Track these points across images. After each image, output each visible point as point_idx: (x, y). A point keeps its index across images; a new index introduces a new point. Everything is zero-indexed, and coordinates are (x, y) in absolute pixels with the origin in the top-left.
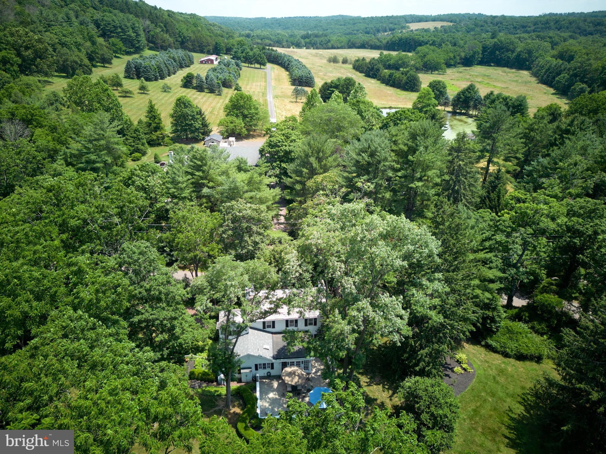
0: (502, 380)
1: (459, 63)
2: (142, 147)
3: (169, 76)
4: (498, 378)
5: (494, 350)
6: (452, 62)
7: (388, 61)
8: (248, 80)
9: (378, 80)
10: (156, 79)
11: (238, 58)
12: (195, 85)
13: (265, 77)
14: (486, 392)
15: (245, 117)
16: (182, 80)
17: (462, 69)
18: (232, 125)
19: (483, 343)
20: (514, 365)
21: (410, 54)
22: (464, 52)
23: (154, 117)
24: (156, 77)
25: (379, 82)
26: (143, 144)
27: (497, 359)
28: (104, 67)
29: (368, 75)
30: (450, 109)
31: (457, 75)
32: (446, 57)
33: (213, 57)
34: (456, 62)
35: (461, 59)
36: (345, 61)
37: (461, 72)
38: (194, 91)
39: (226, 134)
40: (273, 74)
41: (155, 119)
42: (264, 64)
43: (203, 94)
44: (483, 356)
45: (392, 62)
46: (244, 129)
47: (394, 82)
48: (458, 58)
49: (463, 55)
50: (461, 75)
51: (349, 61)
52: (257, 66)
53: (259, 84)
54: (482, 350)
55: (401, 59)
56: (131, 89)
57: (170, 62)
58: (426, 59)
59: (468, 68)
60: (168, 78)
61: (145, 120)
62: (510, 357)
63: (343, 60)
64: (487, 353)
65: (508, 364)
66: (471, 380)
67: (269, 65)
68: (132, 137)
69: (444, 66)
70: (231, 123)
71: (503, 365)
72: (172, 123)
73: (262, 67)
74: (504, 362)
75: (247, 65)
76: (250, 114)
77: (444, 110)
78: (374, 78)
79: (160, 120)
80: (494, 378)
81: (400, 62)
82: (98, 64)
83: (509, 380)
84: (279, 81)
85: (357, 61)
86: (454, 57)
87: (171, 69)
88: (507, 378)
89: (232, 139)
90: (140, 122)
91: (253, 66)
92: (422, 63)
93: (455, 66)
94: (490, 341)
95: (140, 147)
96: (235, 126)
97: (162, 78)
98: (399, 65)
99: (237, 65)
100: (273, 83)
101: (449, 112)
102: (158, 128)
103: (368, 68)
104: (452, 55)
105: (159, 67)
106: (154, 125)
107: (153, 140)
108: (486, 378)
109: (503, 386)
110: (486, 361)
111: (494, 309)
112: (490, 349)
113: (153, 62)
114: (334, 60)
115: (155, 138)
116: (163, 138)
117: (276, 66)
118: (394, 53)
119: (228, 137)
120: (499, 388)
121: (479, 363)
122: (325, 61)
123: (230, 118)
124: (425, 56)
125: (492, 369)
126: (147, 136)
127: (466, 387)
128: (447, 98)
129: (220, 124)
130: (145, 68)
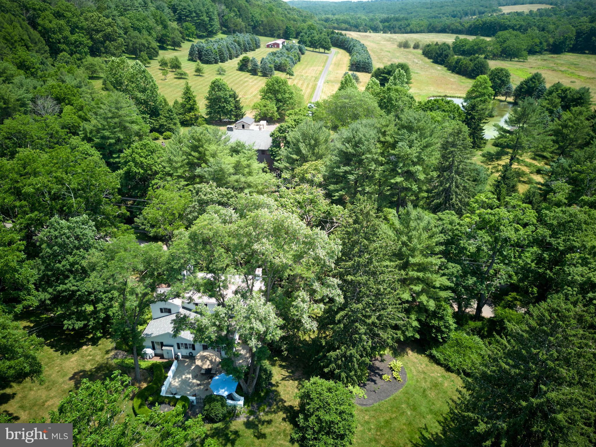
0: (432, 394)
1: (546, 50)
2: (174, 127)
3: (231, 59)
4: (428, 392)
5: (437, 362)
6: (538, 49)
7: (463, 46)
8: (307, 64)
9: (445, 67)
10: (216, 62)
11: (304, 43)
12: (250, 68)
13: (325, 63)
14: (408, 404)
15: (278, 101)
16: (238, 64)
17: (548, 56)
18: (265, 109)
19: (427, 353)
20: (453, 381)
21: (488, 39)
22: (553, 37)
23: (189, 99)
24: (216, 60)
25: (446, 68)
26: (175, 124)
27: (437, 371)
28: (174, 50)
29: (436, 62)
30: (511, 99)
31: (540, 62)
32: (531, 43)
33: (280, 41)
34: (542, 49)
35: (548, 45)
36: (416, 47)
37: (545, 60)
38: (248, 74)
39: (258, 117)
40: (335, 58)
41: (190, 100)
42: (328, 49)
43: (256, 77)
44: (424, 366)
45: (467, 47)
46: (276, 113)
47: (460, 69)
48: (545, 44)
49: (551, 41)
50: (544, 63)
51: (421, 46)
52: (322, 50)
53: (315, 68)
54: (426, 359)
55: (477, 44)
56: (187, 72)
57: (232, 46)
58: (505, 45)
59: (556, 56)
60: (229, 61)
61: (180, 101)
62: (452, 372)
63: (415, 45)
64: (428, 363)
65: (446, 379)
66: (397, 389)
67: (334, 50)
68: (166, 117)
69: (525, 53)
70: (265, 106)
71: (440, 379)
72: (206, 105)
73: (326, 51)
74: (443, 376)
75: (311, 49)
76: (283, 98)
77: (505, 101)
78: (441, 64)
79: (195, 101)
80: (424, 391)
81: (476, 47)
82: (170, 47)
83: (441, 395)
84: (338, 66)
85: (428, 46)
86: (541, 43)
87: (234, 52)
88: (439, 393)
89: (264, 123)
90: (176, 102)
91: (317, 50)
92: (500, 49)
93: (540, 53)
94: (434, 352)
95: (172, 126)
96: (267, 110)
97: (223, 61)
98: (474, 50)
99: (301, 50)
100: (331, 68)
101: (510, 103)
102: (192, 109)
103: (437, 53)
104: (537, 41)
105: (220, 51)
106: (188, 106)
107: (187, 121)
108: (414, 390)
109: (430, 401)
110: (424, 373)
111: (442, 318)
112: (434, 361)
113: (216, 46)
114: (405, 45)
115: (188, 118)
116: (197, 118)
117: (341, 51)
118: (471, 38)
119: (259, 121)
120: (424, 403)
121: (415, 373)
122: (395, 46)
123: (264, 102)
124: (505, 41)
125: (426, 382)
126: (181, 116)
127: (389, 396)
128: (509, 88)
129: (255, 108)
130: (207, 51)
